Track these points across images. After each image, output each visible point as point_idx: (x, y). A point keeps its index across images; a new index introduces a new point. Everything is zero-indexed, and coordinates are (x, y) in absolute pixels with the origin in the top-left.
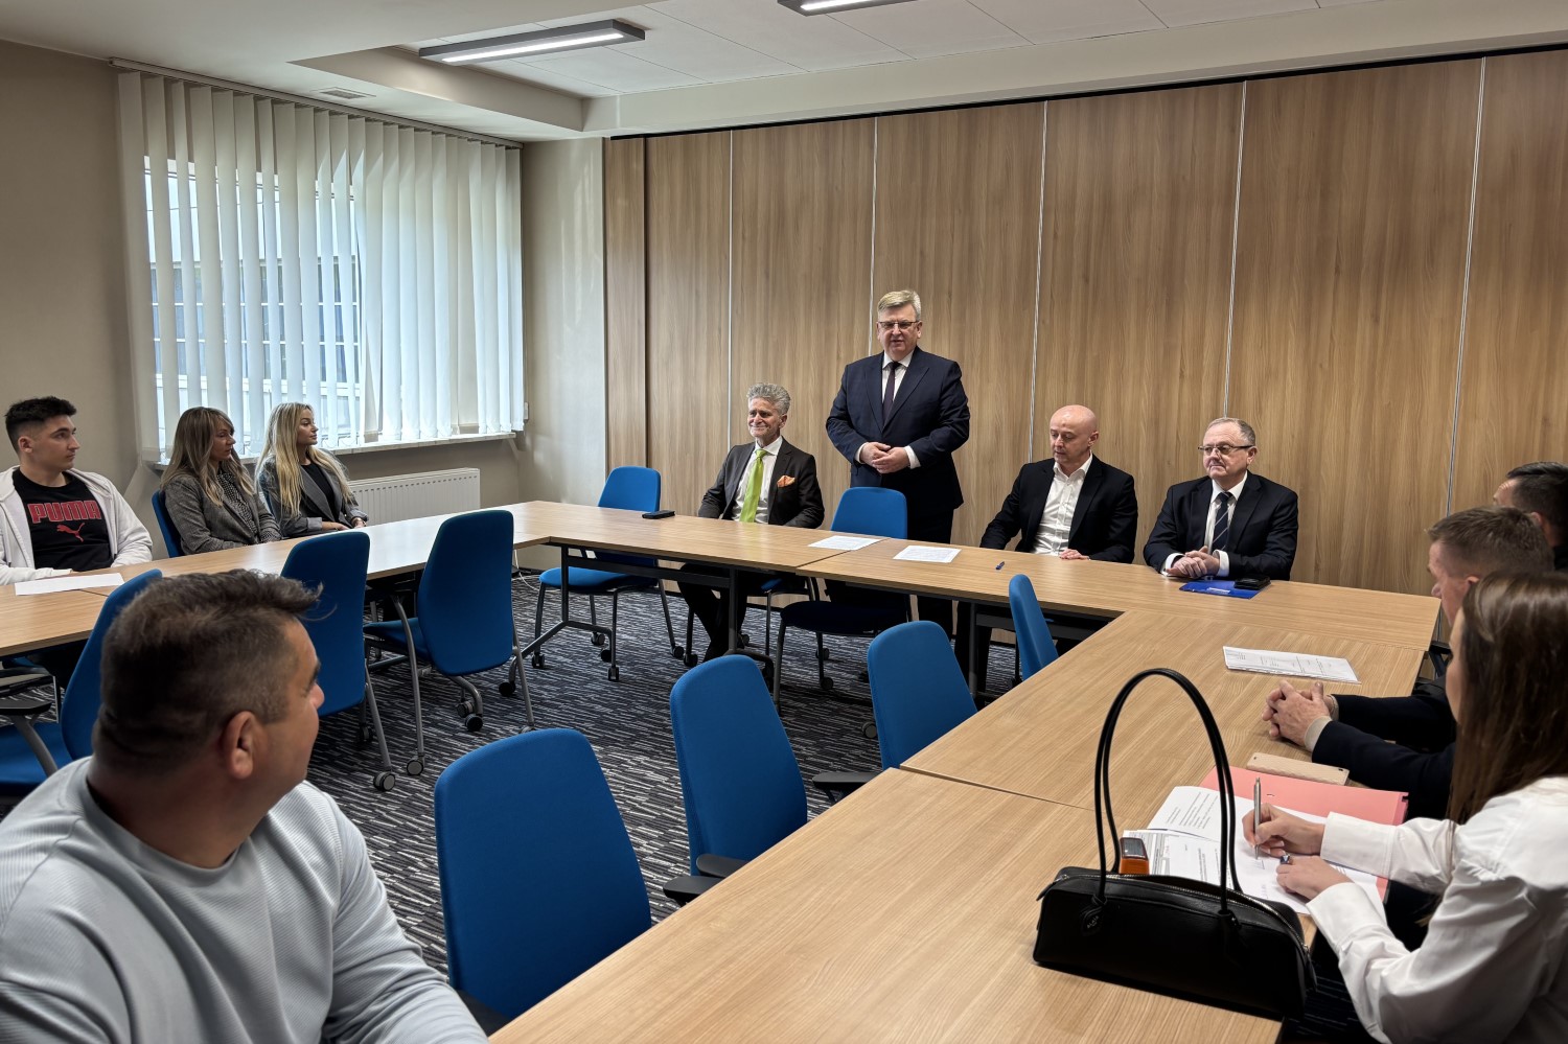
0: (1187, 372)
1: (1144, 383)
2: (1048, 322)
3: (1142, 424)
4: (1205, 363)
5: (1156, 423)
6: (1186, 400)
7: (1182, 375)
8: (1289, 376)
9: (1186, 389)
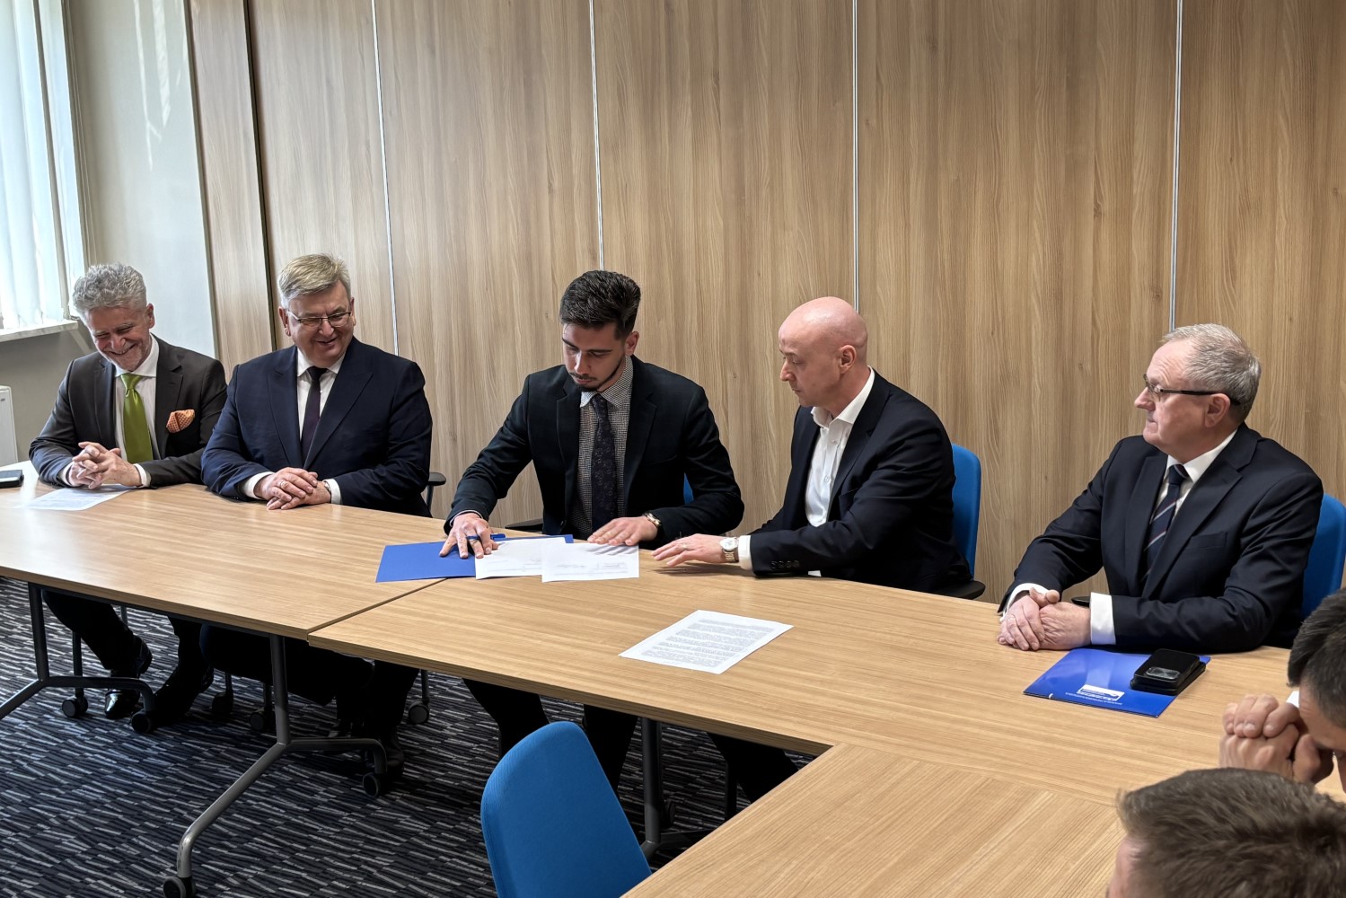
0: (1106, 207)
1: (1035, 227)
2: (874, 122)
3: (1034, 300)
4: (1136, 190)
5: (1058, 296)
6: (1106, 256)
7: (1098, 212)
8: (1281, 212)
9: (1105, 235)
